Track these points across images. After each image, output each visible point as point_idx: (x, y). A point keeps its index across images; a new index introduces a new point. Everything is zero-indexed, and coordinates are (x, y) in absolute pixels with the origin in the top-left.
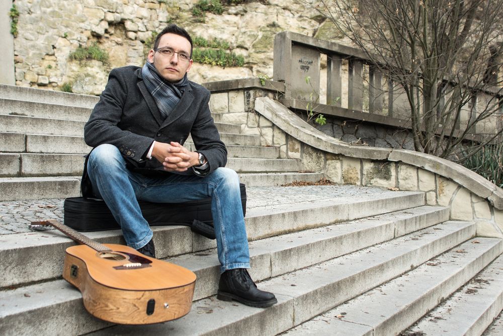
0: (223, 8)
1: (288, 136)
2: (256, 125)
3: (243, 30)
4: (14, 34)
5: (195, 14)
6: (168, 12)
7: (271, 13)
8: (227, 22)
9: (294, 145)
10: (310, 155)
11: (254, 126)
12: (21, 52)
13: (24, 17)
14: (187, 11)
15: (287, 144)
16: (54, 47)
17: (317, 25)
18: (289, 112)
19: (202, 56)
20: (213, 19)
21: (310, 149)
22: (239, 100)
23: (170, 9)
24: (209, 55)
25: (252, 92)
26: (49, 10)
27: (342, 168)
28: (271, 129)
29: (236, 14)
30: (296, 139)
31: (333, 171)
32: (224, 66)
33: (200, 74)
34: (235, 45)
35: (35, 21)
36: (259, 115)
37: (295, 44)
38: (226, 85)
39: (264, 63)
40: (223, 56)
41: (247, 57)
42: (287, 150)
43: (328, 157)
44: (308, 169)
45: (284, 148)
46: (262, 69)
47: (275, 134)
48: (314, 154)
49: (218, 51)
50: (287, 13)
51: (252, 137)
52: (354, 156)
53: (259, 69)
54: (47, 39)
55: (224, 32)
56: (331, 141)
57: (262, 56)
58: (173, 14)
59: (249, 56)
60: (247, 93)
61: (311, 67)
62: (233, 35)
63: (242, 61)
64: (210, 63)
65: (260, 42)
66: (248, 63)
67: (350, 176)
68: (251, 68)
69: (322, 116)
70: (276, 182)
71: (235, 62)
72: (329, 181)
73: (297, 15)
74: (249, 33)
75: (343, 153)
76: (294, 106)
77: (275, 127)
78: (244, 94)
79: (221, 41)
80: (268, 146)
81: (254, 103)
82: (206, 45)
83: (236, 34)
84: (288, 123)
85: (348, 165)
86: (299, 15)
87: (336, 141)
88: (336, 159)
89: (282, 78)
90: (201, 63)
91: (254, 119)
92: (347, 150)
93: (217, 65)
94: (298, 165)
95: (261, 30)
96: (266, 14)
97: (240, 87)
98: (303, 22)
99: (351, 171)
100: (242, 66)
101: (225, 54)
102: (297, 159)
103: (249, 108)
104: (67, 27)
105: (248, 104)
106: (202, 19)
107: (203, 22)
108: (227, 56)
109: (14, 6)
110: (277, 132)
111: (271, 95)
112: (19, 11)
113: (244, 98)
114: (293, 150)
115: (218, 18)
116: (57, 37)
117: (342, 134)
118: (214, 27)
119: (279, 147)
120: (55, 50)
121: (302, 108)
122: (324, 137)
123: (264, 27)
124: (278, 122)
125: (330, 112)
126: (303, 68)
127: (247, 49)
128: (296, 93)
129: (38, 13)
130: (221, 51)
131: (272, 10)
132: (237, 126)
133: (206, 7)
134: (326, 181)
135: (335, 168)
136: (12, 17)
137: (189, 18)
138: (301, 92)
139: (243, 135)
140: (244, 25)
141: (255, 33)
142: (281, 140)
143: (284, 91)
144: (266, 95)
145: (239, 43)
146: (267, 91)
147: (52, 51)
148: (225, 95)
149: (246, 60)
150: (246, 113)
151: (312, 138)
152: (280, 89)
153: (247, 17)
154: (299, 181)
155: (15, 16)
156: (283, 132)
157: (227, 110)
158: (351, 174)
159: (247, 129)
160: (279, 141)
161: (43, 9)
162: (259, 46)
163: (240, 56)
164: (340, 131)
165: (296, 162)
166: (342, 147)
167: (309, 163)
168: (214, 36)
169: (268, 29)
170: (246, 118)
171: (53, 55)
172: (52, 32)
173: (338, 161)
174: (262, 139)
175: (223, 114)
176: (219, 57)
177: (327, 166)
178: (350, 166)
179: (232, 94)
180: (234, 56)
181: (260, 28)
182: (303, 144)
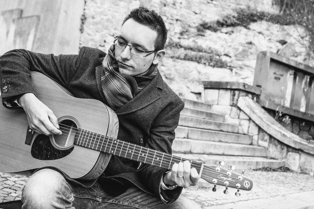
0: (218, 28)
1: (260, 129)
2: (237, 117)
3: (229, 44)
4: (82, 30)
5: (199, 30)
6: (182, 27)
7: (250, 35)
8: (219, 38)
9: (264, 136)
10: (276, 146)
11: (235, 117)
12: (84, 42)
13: (89, 20)
14: (194, 28)
15: (258, 134)
16: (105, 42)
17: (280, 46)
18: (263, 110)
19: (200, 58)
20: (210, 35)
21: (276, 142)
22: (226, 96)
23: (183, 25)
24: (204, 58)
25: (237, 92)
26: (105, 18)
27: (300, 159)
28: (248, 122)
29: (226, 33)
30: (266, 132)
31: (293, 161)
32: (214, 66)
33: (197, 70)
34: (223, 53)
35: (96, 24)
36: (240, 110)
37: (272, 60)
38: (218, 84)
39: (241, 68)
40: (214, 59)
41: (229, 62)
42: (258, 139)
43: (290, 149)
44: (273, 156)
45: (255, 138)
46: (239, 72)
47: (250, 126)
48: (279, 146)
49: (211, 56)
50: (261, 36)
51: (233, 126)
52: (312, 153)
53: (237, 71)
54: (102, 36)
55: (216, 44)
56: (293, 137)
57: (240, 63)
58: (184, 28)
59: (231, 62)
60: (233, 92)
61: (282, 78)
62: (222, 46)
63: (226, 65)
64: (205, 64)
65: (240, 53)
66: (230, 66)
67: (306, 167)
68: (232, 70)
69: (288, 117)
70: (249, 167)
71: (222, 65)
72: (288, 168)
73: (267, 38)
74: (233, 47)
75: (302, 149)
76: (267, 106)
77: (251, 121)
78: (231, 92)
79: (214, 50)
80: (244, 134)
81: (237, 100)
82: (203, 51)
83: (224, 46)
84: (262, 120)
85: (305, 159)
86: (269, 38)
87: (297, 138)
88: (296, 152)
89: (259, 84)
90: (198, 63)
91: (236, 112)
92: (306, 147)
93: (209, 65)
94: (265, 152)
95: (242, 45)
96: (246, 35)
97: (229, 87)
98: (271, 43)
99: (307, 164)
100: (225, 68)
101: (216, 59)
102: (264, 147)
103: (233, 104)
104: (115, 29)
105: (233, 100)
106: (203, 34)
107: (203, 36)
108: (216, 60)
109: (84, 13)
110: (252, 124)
111: (250, 96)
112: (87, 16)
113: (231, 95)
114: (263, 139)
115: (213, 34)
116: (107, 35)
117: (298, 130)
118: (210, 40)
119: (252, 136)
120: (105, 43)
121: (272, 108)
122: (289, 134)
123: (244, 44)
124: (254, 117)
125: (292, 114)
126: (276, 78)
127: (230, 57)
128: (269, 96)
129: (98, 19)
130: (213, 56)
131: (250, 33)
132: (223, 116)
133: (207, 26)
134: (286, 168)
135: (294, 159)
136: (82, 20)
137: (195, 32)
138: (272, 96)
139: (226, 124)
140: (231, 40)
141: (237, 47)
142: (254, 131)
143: (260, 94)
144: (247, 95)
145: (226, 52)
146: (248, 93)
147: (103, 44)
148: (217, 91)
149: (229, 64)
150: (230, 107)
151: (279, 134)
152: (257, 92)
153: (233, 35)
154: (266, 166)
155: (84, 19)
156: (257, 125)
157: (216, 103)
158: (307, 165)
159: (229, 119)
160: (253, 131)
161: (102, 16)
162: (239, 56)
163: (225, 62)
164: (297, 128)
165: (264, 149)
166: (303, 144)
167: (274, 151)
168: (209, 46)
169: (247, 45)
170: (230, 111)
171: (104, 46)
172: (105, 32)
173: (297, 154)
174: (240, 128)
175: (213, 105)
176: (211, 60)
177: (288, 156)
178: (307, 159)
179: (222, 92)
180: (221, 60)
181: (241, 45)
182: (271, 137)
